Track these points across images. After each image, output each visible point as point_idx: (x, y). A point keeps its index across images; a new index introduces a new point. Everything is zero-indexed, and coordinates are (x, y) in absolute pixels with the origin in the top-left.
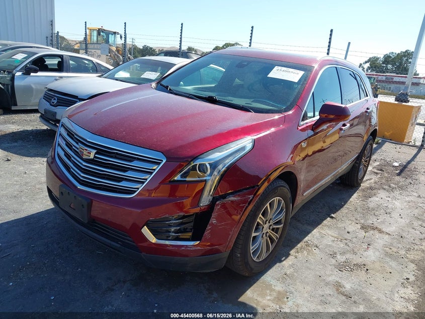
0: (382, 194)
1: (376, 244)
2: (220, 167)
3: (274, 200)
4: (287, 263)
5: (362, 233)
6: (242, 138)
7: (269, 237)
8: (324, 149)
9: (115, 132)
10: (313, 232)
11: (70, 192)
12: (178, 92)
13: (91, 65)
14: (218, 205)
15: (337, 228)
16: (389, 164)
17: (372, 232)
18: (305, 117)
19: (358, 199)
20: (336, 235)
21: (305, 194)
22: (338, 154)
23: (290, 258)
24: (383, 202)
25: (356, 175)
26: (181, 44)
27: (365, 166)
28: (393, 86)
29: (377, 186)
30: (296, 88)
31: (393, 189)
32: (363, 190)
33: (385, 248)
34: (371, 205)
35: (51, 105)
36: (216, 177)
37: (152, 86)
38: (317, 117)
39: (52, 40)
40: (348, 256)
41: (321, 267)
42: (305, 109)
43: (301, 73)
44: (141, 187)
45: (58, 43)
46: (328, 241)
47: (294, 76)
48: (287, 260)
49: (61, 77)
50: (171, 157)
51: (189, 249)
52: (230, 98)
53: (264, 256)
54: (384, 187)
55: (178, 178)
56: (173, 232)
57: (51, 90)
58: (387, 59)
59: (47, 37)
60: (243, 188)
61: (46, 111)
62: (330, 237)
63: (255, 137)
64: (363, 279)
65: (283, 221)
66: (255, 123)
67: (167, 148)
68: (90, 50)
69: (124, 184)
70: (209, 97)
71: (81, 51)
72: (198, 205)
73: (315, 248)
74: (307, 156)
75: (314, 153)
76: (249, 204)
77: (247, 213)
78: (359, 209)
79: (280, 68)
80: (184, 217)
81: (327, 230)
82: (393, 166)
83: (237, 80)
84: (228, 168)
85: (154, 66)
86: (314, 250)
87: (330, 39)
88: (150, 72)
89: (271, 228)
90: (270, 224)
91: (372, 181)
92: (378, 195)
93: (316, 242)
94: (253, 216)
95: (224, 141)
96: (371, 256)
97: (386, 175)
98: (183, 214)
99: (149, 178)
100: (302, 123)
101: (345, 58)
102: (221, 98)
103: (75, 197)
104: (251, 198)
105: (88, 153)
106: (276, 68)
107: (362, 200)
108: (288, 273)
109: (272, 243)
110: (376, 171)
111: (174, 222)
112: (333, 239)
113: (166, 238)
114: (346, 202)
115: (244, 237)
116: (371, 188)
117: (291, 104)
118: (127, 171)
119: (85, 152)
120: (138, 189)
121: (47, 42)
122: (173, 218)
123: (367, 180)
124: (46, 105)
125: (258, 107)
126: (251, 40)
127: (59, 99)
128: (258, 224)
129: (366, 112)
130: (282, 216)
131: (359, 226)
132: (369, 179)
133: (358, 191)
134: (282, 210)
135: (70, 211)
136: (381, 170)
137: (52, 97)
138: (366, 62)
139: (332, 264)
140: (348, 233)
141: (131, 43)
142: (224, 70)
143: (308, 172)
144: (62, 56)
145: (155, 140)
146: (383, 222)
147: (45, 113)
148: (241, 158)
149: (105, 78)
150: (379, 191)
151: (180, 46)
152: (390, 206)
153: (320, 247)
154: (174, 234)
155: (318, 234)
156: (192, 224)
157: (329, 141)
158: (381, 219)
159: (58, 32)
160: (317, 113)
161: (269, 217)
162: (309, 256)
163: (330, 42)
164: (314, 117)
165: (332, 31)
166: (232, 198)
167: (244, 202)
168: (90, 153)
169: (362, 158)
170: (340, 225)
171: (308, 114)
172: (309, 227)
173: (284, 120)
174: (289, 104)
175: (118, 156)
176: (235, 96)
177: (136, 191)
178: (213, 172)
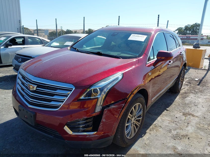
0: (192, 96)
1: (192, 123)
2: (105, 90)
3: (136, 105)
4: (146, 137)
5: (184, 118)
6: (116, 73)
7: (135, 125)
8: (160, 75)
9: (47, 75)
10: (158, 119)
11: (24, 110)
12: (81, 51)
13: (39, 41)
14: (106, 110)
15: (170, 115)
16: (193, 80)
17: (189, 116)
18: (149, 59)
19: (180, 99)
20: (170, 120)
21: (152, 100)
22: (167, 77)
23: (147, 134)
24: (193, 100)
25: (177, 87)
26: (84, 27)
27: (181, 82)
28: (190, 41)
29: (189, 92)
30: (143, 45)
31: (197, 93)
32: (182, 94)
33: (197, 125)
34: (187, 102)
35: (18, 62)
36: (103, 95)
37: (68, 49)
38: (156, 59)
39: (20, 30)
40: (178, 131)
41: (164, 138)
42: (149, 55)
43: (145, 37)
44: (62, 104)
45: (23, 31)
46: (166, 123)
47: (142, 38)
48: (145, 135)
49: (24, 48)
50: (78, 86)
51: (91, 136)
52: (109, 52)
53: (133, 135)
54: (192, 92)
55: (82, 97)
56: (81, 128)
57: (18, 55)
58: (187, 28)
59: (18, 29)
60: (119, 100)
61: (16, 65)
62: (167, 121)
63: (123, 72)
64: (187, 143)
65: (142, 115)
66: (123, 64)
67: (75, 82)
68: (39, 33)
69: (52, 103)
70: (98, 52)
71: (35, 34)
72: (94, 112)
73: (160, 128)
74: (152, 79)
75: (155, 77)
76: (123, 109)
77: (122, 114)
78: (181, 105)
79: (134, 35)
80: (87, 119)
81: (165, 117)
82: (195, 81)
83: (113, 43)
84: (110, 90)
85: (71, 39)
86: (159, 129)
87: (158, 19)
88: (69, 42)
89: (136, 120)
90: (135, 118)
91: (186, 89)
92: (190, 96)
93: (160, 124)
94: (126, 115)
95: (106, 75)
96: (190, 130)
97: (193, 85)
98: (86, 118)
99: (66, 99)
100: (148, 63)
101: (167, 28)
102: (104, 52)
103: (27, 112)
104: (124, 105)
105: (33, 87)
106: (132, 35)
107: (182, 100)
108: (147, 143)
109: (137, 127)
110: (187, 84)
111: (82, 122)
112: (169, 122)
113: (78, 131)
114: (173, 101)
115: (121, 127)
116: (185, 93)
117: (141, 53)
118: (54, 96)
119: (31, 87)
120: (60, 105)
121: (18, 31)
122: (81, 120)
123: (183, 89)
124: (16, 62)
125: (124, 56)
126: (119, 23)
127: (22, 58)
128: (129, 119)
129: (180, 54)
130: (141, 113)
131: (182, 114)
132: (184, 88)
133: (179, 95)
134: (141, 109)
135: (25, 119)
136: (190, 83)
137: (19, 58)
138: (176, 30)
139: (170, 136)
140: (176, 118)
141: (61, 29)
142: (106, 38)
143: (153, 87)
144: (24, 37)
145: (68, 77)
146: (194, 111)
147: (15, 66)
148: (117, 84)
149: (46, 46)
150: (190, 94)
151: (84, 28)
152: (196, 102)
153: (163, 127)
154: (82, 129)
155: (160, 120)
156: (92, 122)
157: (162, 71)
158: (193, 109)
159: (23, 26)
160: (155, 57)
161: (134, 114)
162: (157, 133)
163: (158, 21)
164: (154, 59)
165: (159, 15)
166: (113, 106)
167: (120, 108)
168: (34, 87)
169: (180, 78)
170: (172, 114)
171: (151, 57)
172: (156, 116)
173: (138, 62)
174: (140, 53)
175: (49, 88)
176: (111, 51)
177: (59, 107)
178: (101, 93)
